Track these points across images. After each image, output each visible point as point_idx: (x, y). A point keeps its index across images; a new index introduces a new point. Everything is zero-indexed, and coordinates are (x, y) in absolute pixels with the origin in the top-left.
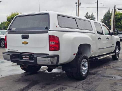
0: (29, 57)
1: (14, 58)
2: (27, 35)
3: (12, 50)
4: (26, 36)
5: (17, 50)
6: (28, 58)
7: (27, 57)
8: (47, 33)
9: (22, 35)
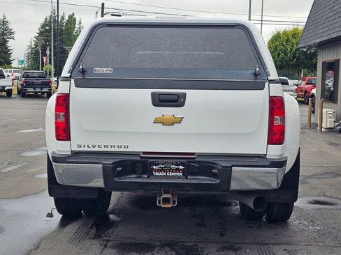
0: (181, 167)
1: (120, 174)
2: (178, 95)
3: (99, 146)
4: (174, 97)
5: (126, 147)
6: (177, 170)
7: (174, 167)
8: (262, 88)
9: (153, 94)
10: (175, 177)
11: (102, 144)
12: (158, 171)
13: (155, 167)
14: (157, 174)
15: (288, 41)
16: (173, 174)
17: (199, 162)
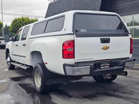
0: (109, 64)
4: (107, 40)
5: (93, 59)
8: (128, 36)
9: (101, 39)
10: (107, 68)
11: (85, 59)
12: (103, 66)
13: (101, 65)
14: (102, 68)
15: (20, 22)
16: (106, 67)
17: (113, 62)
